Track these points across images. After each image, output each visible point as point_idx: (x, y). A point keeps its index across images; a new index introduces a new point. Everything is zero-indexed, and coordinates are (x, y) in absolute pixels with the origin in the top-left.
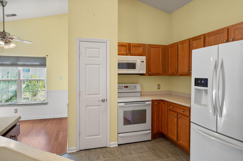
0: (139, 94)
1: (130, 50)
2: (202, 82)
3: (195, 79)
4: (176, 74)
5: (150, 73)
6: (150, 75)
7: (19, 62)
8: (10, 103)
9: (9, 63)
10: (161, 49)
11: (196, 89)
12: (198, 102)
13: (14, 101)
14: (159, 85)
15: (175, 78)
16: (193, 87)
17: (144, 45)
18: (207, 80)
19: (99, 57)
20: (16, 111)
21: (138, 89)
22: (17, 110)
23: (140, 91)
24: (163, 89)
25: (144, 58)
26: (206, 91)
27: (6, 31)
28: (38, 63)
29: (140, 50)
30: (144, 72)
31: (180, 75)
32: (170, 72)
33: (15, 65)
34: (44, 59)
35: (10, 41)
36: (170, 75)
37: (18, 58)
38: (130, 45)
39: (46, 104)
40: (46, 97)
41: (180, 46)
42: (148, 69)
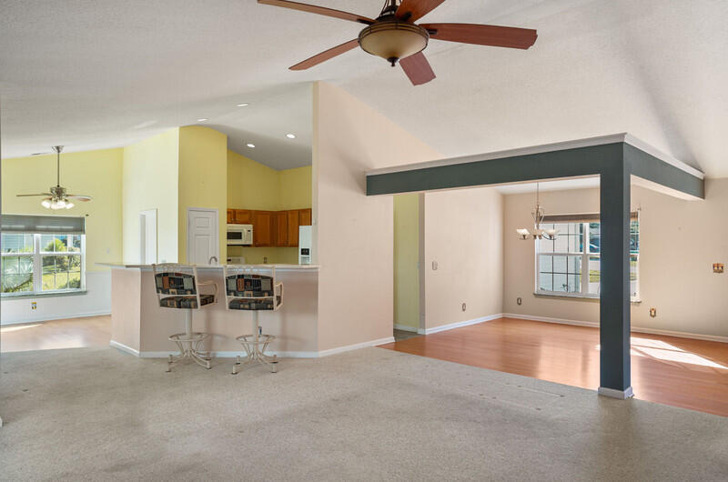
1: (235, 217)
2: (305, 252)
3: (301, 249)
4: (286, 244)
5: (257, 243)
6: (256, 246)
7: (39, 224)
8: (17, 293)
9: (22, 226)
10: (269, 216)
11: (301, 257)
13: (27, 291)
14: (265, 258)
15: (285, 248)
16: (300, 255)
17: (250, 211)
18: (308, 250)
19: (208, 227)
20: (34, 306)
22: (35, 303)
25: (250, 226)
26: (308, 258)
27: (61, 186)
28: (71, 227)
29: (247, 216)
30: (251, 243)
31: (290, 246)
32: (279, 243)
33: (32, 230)
34: (81, 220)
35: (66, 200)
36: (280, 246)
37: (38, 219)
38: (234, 211)
39: (85, 293)
40: (83, 283)
41: (290, 216)
42: (255, 239)
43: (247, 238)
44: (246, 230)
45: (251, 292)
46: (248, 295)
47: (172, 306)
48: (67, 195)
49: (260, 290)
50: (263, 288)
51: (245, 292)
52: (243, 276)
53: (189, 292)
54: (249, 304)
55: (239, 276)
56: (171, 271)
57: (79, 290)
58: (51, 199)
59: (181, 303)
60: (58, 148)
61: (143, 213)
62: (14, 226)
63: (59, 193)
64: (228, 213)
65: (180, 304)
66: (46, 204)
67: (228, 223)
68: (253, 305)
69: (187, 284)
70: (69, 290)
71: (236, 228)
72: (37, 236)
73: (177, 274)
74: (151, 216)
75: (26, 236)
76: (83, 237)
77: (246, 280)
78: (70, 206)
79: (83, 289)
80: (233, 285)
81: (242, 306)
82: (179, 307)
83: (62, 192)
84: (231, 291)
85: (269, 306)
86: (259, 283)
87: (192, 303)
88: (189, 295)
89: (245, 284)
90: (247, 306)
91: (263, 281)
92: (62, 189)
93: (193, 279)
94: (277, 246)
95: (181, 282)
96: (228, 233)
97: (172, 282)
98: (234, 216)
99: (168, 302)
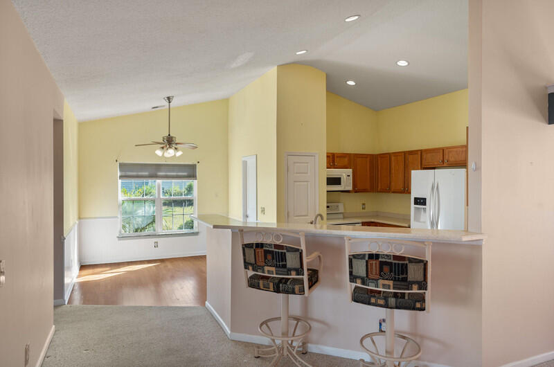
0: (341, 216)
1: (333, 162)
2: (421, 201)
3: (415, 198)
4: (388, 190)
5: (357, 189)
6: (356, 192)
7: (160, 172)
8: (143, 233)
9: (146, 173)
10: (368, 159)
11: (415, 208)
12: (417, 219)
13: (151, 231)
14: (364, 204)
15: (385, 196)
16: (413, 206)
17: (349, 155)
18: (425, 200)
19: (307, 173)
20: (156, 245)
21: (341, 209)
22: (157, 243)
23: (343, 211)
24: (369, 208)
25: (350, 171)
26: (425, 209)
27: (171, 135)
28: (185, 174)
29: (346, 160)
30: (350, 188)
31: (394, 192)
32: (379, 188)
33: (154, 176)
34: (193, 167)
35: (176, 148)
36: (380, 192)
37: (158, 167)
38: (333, 155)
39: (197, 234)
40: (196, 224)
41: (393, 158)
42: (354, 185)
43: (347, 184)
44: (345, 174)
45: (391, 283)
46: (384, 286)
47: (266, 288)
48: (177, 144)
49: (405, 280)
50: (411, 277)
51: (381, 282)
52: (377, 256)
53: (293, 273)
54: (386, 298)
55: (371, 256)
56: (268, 240)
57: (192, 231)
58: (163, 148)
59: (280, 286)
60: (169, 98)
61: (243, 159)
62: (140, 174)
63: (170, 142)
64: (328, 157)
65: (278, 287)
66: (159, 153)
67: (328, 168)
68: (392, 301)
69: (291, 260)
70: (184, 231)
71: (335, 173)
72: (159, 181)
73: (277, 246)
74: (251, 162)
75: (150, 181)
76: (195, 183)
77: (382, 264)
78: (179, 154)
79: (195, 230)
80: (360, 269)
81: (373, 300)
82: (277, 290)
83: (172, 141)
84: (356, 277)
85: (418, 305)
86: (403, 269)
87: (297, 288)
88: (293, 276)
89: (381, 270)
90: (381, 302)
91: (411, 267)
92: (172, 137)
93: (301, 254)
94: (378, 192)
95: (283, 257)
96: (328, 178)
97: (269, 257)
98: (333, 160)
99: (261, 282)
